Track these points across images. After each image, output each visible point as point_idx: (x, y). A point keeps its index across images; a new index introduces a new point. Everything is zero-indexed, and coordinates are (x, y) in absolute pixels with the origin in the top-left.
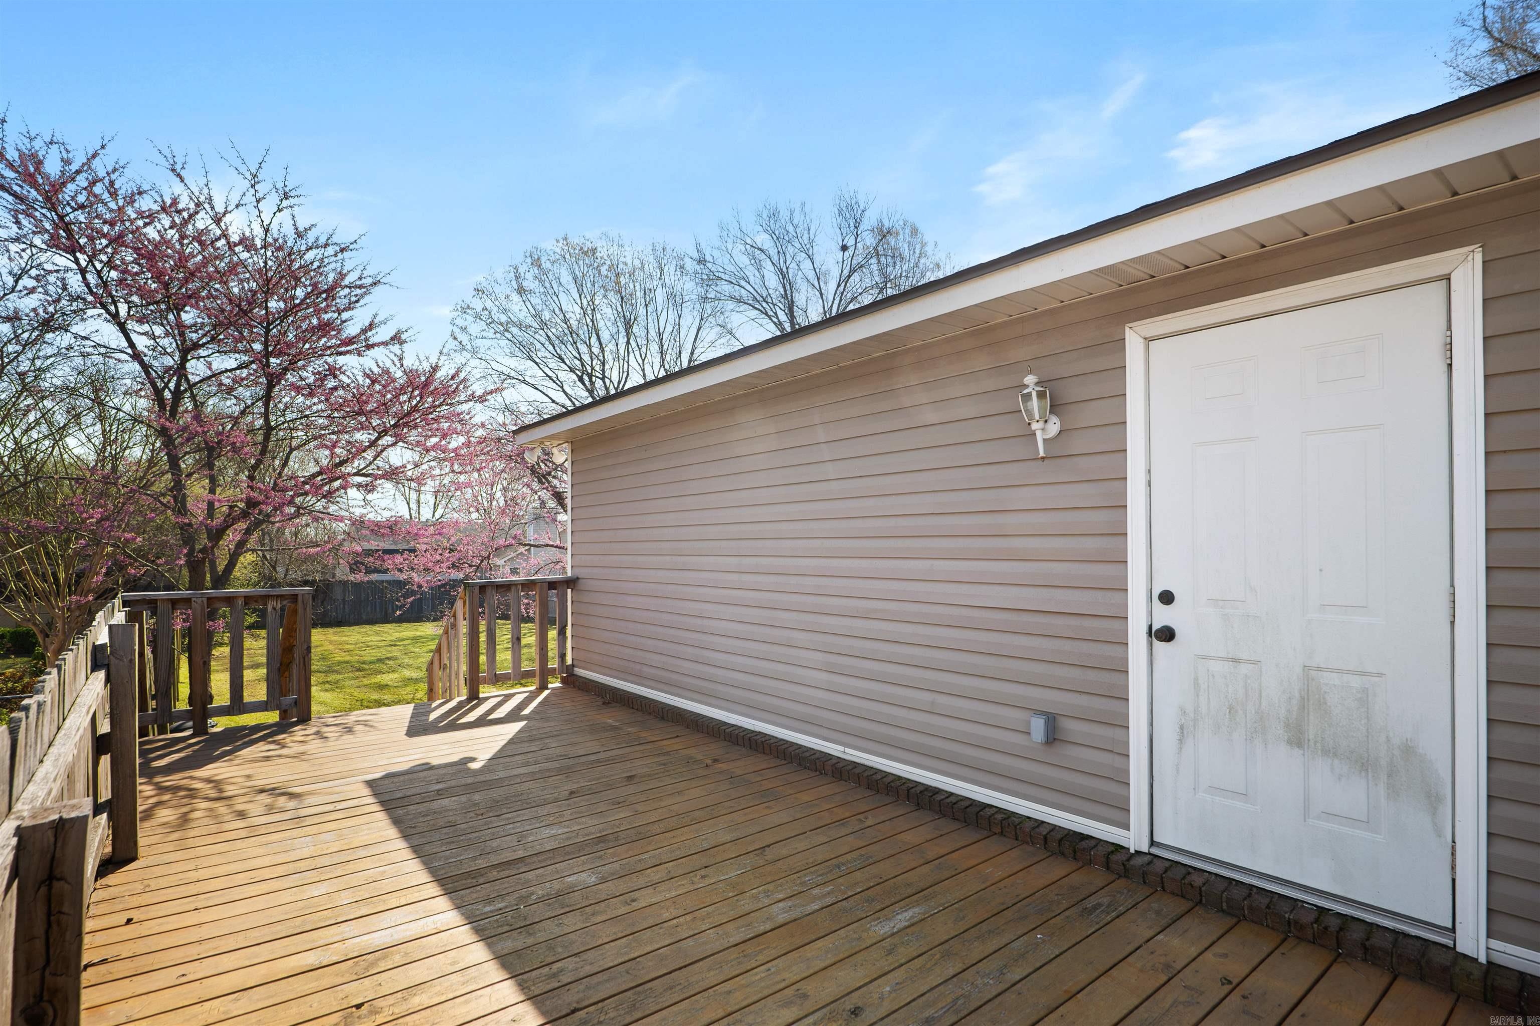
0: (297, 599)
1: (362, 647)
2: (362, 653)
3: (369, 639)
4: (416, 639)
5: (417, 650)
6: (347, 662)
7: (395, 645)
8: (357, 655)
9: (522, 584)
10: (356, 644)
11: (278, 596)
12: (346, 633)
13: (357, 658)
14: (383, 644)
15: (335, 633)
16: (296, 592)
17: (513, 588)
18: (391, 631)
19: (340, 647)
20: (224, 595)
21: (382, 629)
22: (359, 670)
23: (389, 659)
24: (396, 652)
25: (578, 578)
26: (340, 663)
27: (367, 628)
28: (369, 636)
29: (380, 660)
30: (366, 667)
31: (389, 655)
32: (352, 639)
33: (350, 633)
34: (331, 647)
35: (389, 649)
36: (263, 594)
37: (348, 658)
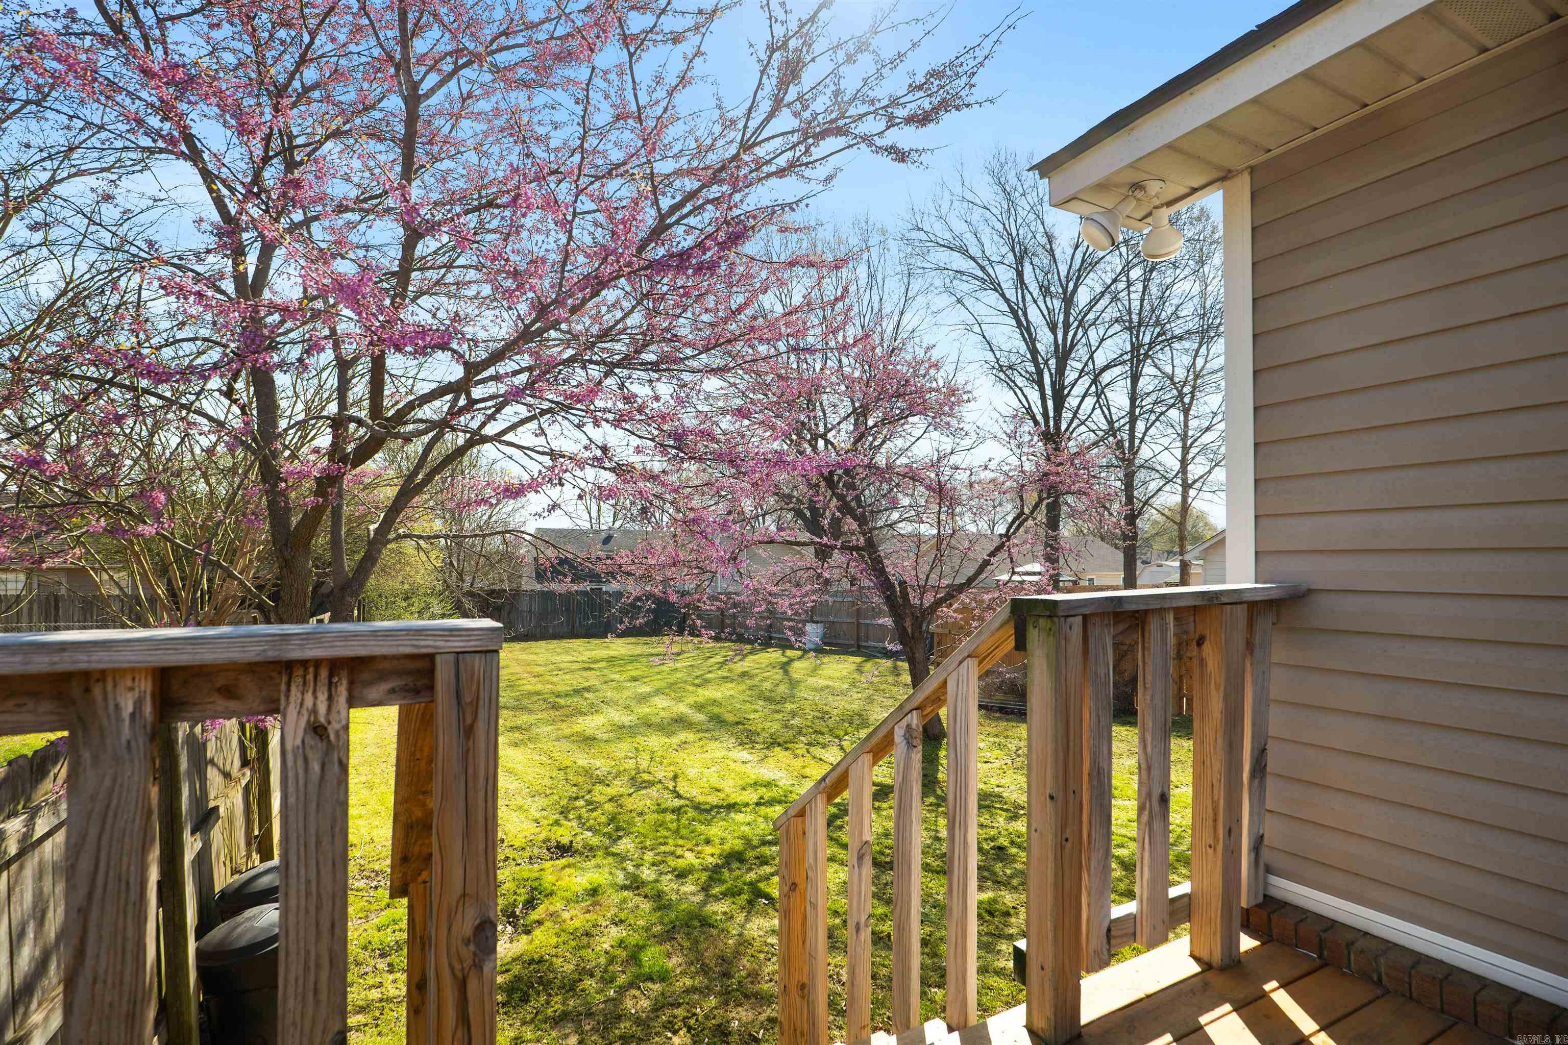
0: (431, 672)
1: (552, 671)
2: (555, 679)
3: (559, 658)
4: (611, 660)
5: (617, 677)
6: (538, 693)
7: (590, 669)
8: (549, 682)
9: (1178, 611)
10: (546, 665)
11: (336, 666)
12: (533, 650)
13: (550, 687)
14: (575, 666)
15: (523, 650)
16: (426, 645)
17: (1153, 625)
18: (581, 649)
19: (528, 669)
20: (41, 664)
21: (570, 646)
22: (555, 707)
23: (587, 689)
24: (592, 679)
25: (1310, 591)
26: (530, 694)
27: (554, 644)
28: (559, 654)
29: (577, 692)
30: (561, 701)
31: (586, 684)
32: (540, 659)
33: (538, 651)
34: (518, 669)
35: (585, 674)
36: (252, 654)
37: (539, 687)
